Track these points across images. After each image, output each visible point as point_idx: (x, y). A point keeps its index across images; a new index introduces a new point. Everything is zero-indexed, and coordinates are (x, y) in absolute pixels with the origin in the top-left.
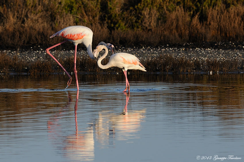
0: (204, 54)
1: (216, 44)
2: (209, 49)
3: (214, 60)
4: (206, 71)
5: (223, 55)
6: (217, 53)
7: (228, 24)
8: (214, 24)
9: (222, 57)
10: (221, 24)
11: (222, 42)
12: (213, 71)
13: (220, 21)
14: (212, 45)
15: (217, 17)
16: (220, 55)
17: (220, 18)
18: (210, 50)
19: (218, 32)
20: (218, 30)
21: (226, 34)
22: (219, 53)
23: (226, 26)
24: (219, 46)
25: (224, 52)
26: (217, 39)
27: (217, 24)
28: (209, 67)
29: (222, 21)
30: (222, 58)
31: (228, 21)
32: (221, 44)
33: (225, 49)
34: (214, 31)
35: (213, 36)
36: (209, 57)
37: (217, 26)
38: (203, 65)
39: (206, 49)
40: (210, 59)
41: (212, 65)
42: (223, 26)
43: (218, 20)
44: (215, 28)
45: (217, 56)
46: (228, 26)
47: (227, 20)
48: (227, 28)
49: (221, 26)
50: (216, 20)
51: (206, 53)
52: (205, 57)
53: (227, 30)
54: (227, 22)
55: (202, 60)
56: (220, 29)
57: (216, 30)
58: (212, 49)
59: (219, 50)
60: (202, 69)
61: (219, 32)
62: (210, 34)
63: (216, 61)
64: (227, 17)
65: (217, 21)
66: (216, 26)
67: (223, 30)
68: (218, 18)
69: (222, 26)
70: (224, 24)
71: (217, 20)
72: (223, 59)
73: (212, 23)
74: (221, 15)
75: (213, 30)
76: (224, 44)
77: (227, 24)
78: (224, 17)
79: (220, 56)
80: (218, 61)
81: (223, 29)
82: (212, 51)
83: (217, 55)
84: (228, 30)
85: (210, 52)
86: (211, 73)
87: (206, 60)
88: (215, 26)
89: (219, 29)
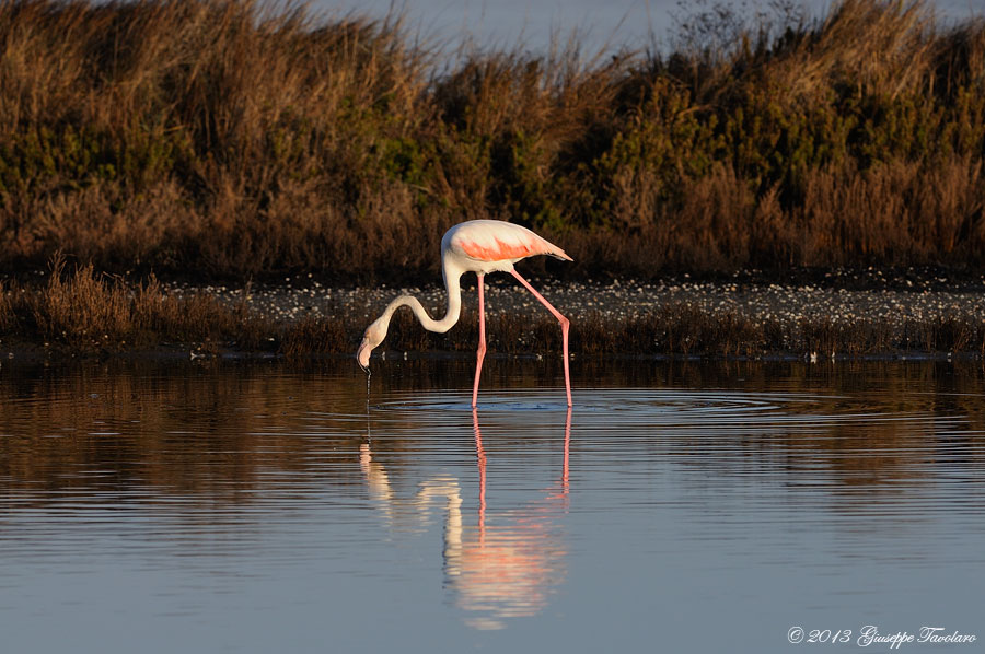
0: (792, 303)
1: (828, 275)
2: (807, 287)
3: (823, 320)
4: (800, 351)
5: (849, 307)
6: (830, 299)
7: (865, 215)
8: (823, 216)
9: (845, 313)
10: (843, 215)
11: (847, 268)
12: (820, 353)
13: (841, 208)
14: (817, 277)
15: (831, 195)
16: (841, 306)
17: (840, 196)
18: (811, 290)
19: (834, 240)
20: (834, 233)
21: (858, 245)
22: (837, 301)
23: (858, 220)
24: (837, 281)
25: (853, 296)
26: (831, 258)
27: (831, 215)
28: (808, 340)
29: (846, 207)
30: (846, 316)
31: (863, 207)
32: (843, 272)
33: (855, 287)
34: (822, 236)
35: (820, 250)
36: (809, 312)
37: (833, 222)
38: (789, 335)
39: (801, 289)
40: (811, 318)
41: (818, 334)
42: (851, 221)
43: (836, 204)
44: (826, 226)
45: (832, 308)
46: (865, 221)
47: (861, 205)
48: (862, 225)
49: (844, 222)
50: (828, 202)
51: (798, 300)
52: (796, 311)
53: (861, 233)
54: (861, 209)
55: (789, 320)
56: (841, 230)
57: (828, 232)
58: (816, 289)
59: (837, 290)
60: (787, 347)
61: (838, 239)
62: (813, 243)
63: (828, 323)
64: (861, 195)
65: (833, 207)
66: (830, 220)
67: (850, 232)
68: (835, 196)
69: (847, 221)
70: (853, 215)
71: (833, 204)
72: (850, 317)
73: (818, 212)
74: (843, 189)
75: (821, 231)
76: (854, 274)
77: (863, 214)
78: (852, 195)
79: (841, 310)
80: (835, 324)
81: (848, 229)
82: (817, 293)
83: (832, 304)
84: (864, 231)
85: (812, 297)
86: (814, 358)
87: (799, 320)
88: (825, 221)
89: (839, 228)
